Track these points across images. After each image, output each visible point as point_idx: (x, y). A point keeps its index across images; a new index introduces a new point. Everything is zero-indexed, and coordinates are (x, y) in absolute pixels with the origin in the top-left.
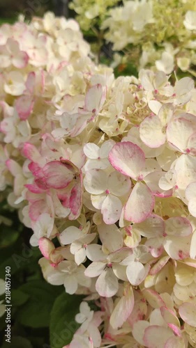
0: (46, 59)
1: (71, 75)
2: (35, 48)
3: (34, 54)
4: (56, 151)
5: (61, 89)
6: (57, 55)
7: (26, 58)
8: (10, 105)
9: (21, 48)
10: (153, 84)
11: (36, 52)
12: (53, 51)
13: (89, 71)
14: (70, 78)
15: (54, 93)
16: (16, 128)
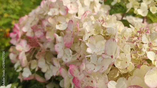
0: (77, 9)
1: (93, 23)
2: (71, 3)
3: (71, 6)
4: (89, 77)
5: (88, 31)
6: (83, 5)
7: (67, 10)
8: (59, 35)
9: (64, 5)
10: (148, 39)
11: (72, 5)
12: (81, 2)
13: (103, 19)
14: (93, 25)
15: (84, 34)
16: (64, 50)
